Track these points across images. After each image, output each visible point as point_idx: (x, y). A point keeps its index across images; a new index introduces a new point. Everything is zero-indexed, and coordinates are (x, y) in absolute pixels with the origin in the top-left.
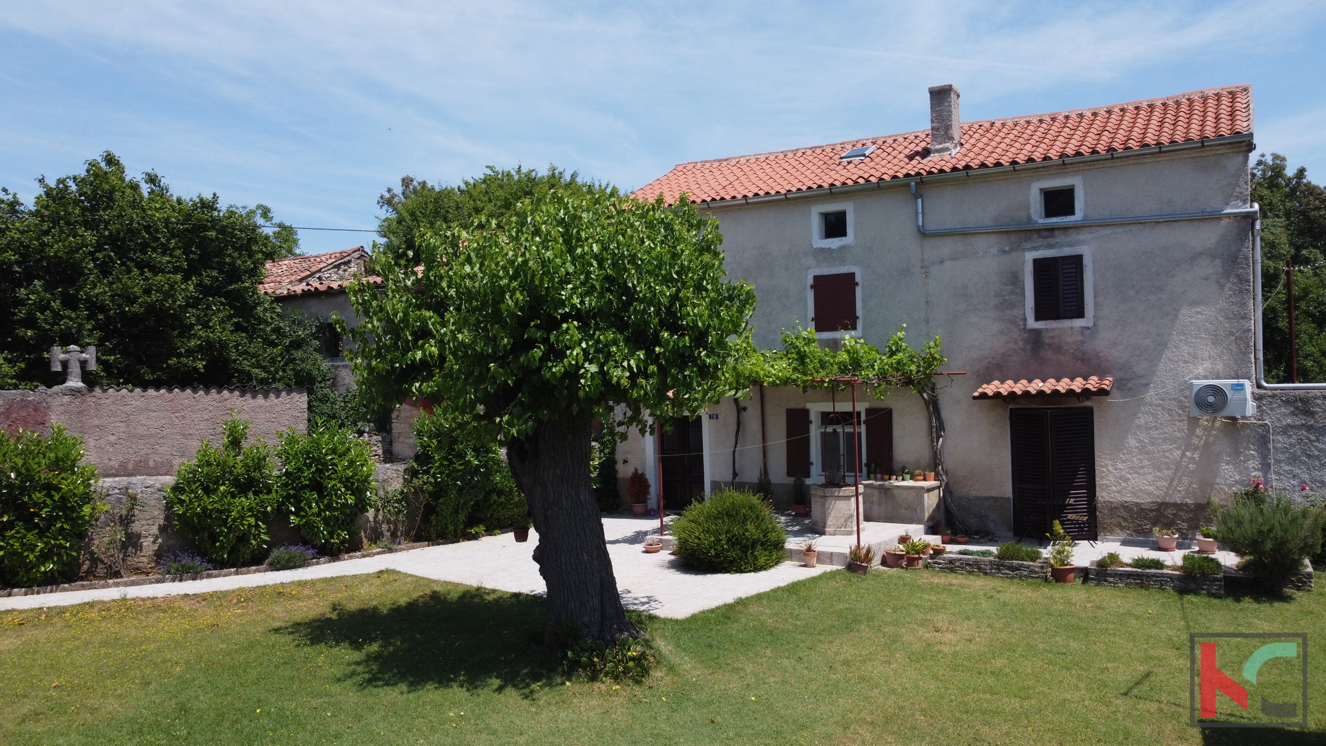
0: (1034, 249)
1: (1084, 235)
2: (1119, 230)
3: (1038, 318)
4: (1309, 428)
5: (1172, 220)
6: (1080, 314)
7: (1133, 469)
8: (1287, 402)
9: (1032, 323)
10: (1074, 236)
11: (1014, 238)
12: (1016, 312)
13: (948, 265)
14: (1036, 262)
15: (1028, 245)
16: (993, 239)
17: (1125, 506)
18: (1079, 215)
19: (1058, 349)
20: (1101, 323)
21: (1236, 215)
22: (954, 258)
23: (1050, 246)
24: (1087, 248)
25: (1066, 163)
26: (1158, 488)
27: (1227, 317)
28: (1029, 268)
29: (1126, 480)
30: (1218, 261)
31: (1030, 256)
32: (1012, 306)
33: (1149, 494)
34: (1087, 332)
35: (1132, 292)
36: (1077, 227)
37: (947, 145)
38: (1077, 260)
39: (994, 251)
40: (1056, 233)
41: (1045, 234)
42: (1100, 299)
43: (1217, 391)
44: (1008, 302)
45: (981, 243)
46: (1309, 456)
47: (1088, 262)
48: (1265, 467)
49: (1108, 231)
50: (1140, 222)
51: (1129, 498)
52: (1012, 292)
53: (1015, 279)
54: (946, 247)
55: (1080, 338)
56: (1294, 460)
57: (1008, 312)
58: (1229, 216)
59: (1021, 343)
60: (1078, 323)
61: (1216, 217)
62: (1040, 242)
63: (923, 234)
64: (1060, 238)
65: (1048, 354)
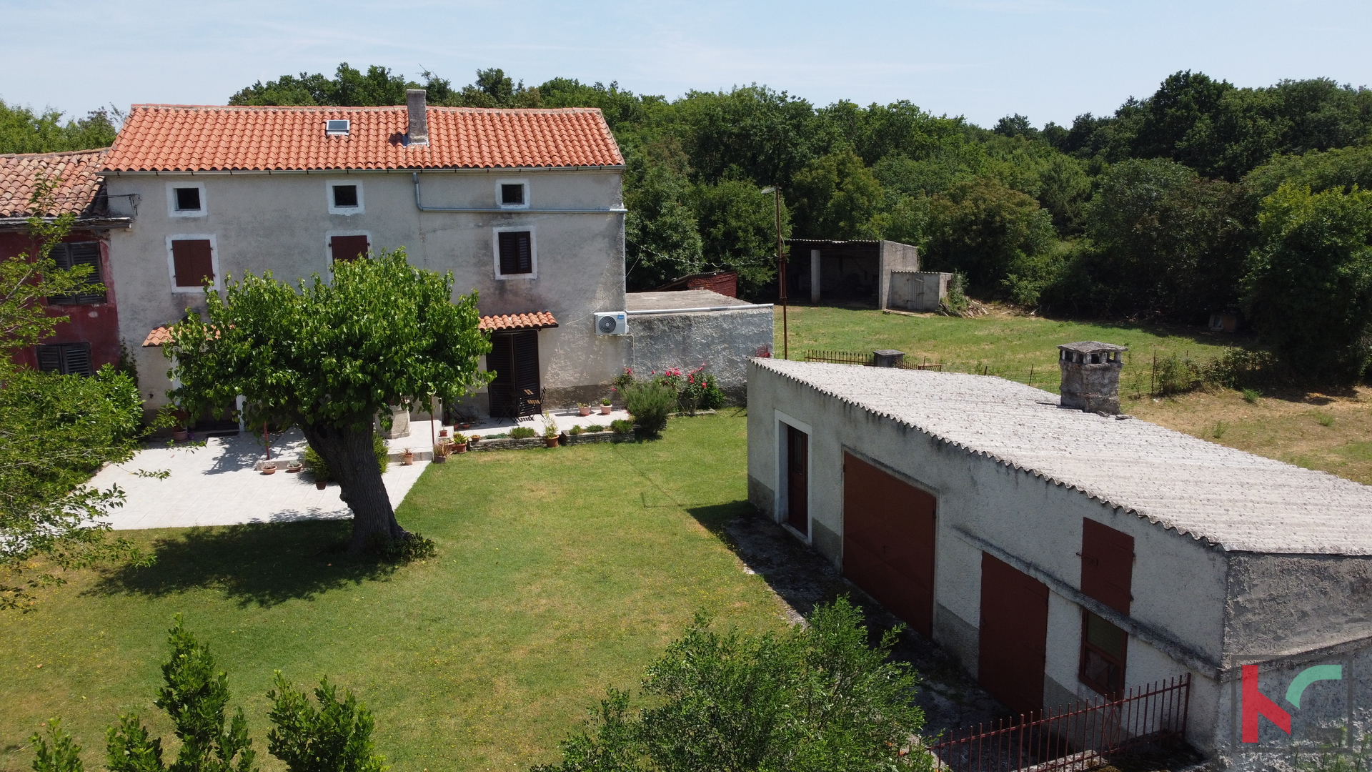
0: (500, 225)
1: (530, 219)
2: (551, 216)
3: (503, 272)
4: (651, 337)
5: (582, 213)
6: (529, 270)
7: (562, 368)
8: (641, 323)
9: (499, 276)
10: (524, 219)
11: (485, 217)
12: (488, 268)
13: (439, 233)
14: (501, 235)
15: (495, 223)
16: (471, 217)
17: (557, 391)
18: (527, 204)
19: (516, 294)
20: (541, 277)
21: (615, 212)
22: (444, 229)
23: (509, 225)
24: (531, 226)
25: (522, 170)
26: (575, 378)
27: (611, 274)
28: (496, 240)
29: (558, 375)
30: (607, 239)
31: (497, 230)
32: (485, 264)
33: (570, 382)
34: (533, 282)
35: (559, 257)
36: (526, 213)
37: (423, 137)
38: (527, 235)
39: (472, 225)
40: (513, 216)
41: (506, 216)
42: (541, 261)
43: (610, 319)
44: (482, 262)
45: (462, 219)
46: (651, 353)
47: (533, 236)
48: (630, 360)
49: (545, 217)
50: (564, 213)
51: (560, 386)
52: (485, 255)
53: (487, 246)
54: (438, 221)
55: (529, 286)
56: (644, 356)
57: (483, 268)
58: (613, 212)
59: (492, 290)
60: (528, 276)
61: (607, 212)
62: (503, 221)
63: (420, 210)
64: (515, 219)
65: (509, 297)
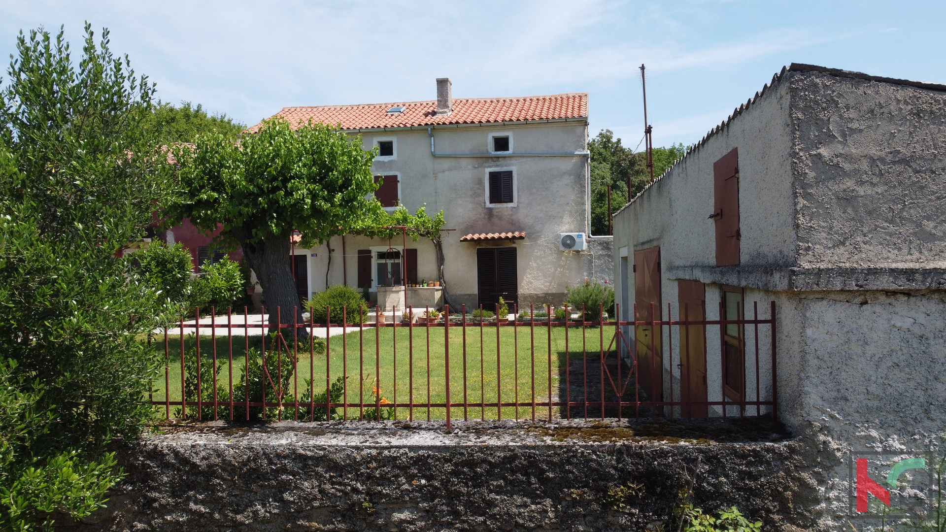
0: (490, 167)
1: (514, 161)
2: (529, 159)
3: (491, 202)
4: (609, 256)
5: (553, 156)
6: (511, 201)
7: (535, 278)
8: (600, 244)
9: (488, 205)
10: (508, 161)
11: (480, 160)
12: (481, 199)
13: (447, 173)
14: (491, 173)
15: (487, 165)
16: (470, 161)
17: (531, 296)
18: (511, 151)
19: (500, 218)
20: (520, 205)
21: (580, 155)
22: (450, 170)
23: (497, 166)
24: (514, 167)
25: (506, 124)
26: (545, 287)
27: (575, 204)
28: (487, 177)
29: (531, 283)
30: (572, 177)
31: (488, 170)
32: (478, 196)
33: (541, 289)
34: (514, 210)
35: (534, 190)
36: (510, 157)
37: (445, 110)
38: (510, 174)
39: (470, 167)
40: (500, 159)
41: (495, 159)
42: (520, 193)
43: (571, 237)
44: (477, 194)
45: (464, 162)
46: (609, 269)
47: (515, 175)
48: (590, 274)
49: (524, 160)
50: (538, 156)
51: (532, 292)
52: (479, 189)
53: (480, 182)
54: (446, 164)
55: (511, 213)
56: (602, 271)
57: (476, 199)
58: (577, 155)
59: (483, 215)
60: (510, 205)
61: (572, 155)
62: (492, 163)
63: (434, 156)
64: (502, 161)
65: (496, 220)
